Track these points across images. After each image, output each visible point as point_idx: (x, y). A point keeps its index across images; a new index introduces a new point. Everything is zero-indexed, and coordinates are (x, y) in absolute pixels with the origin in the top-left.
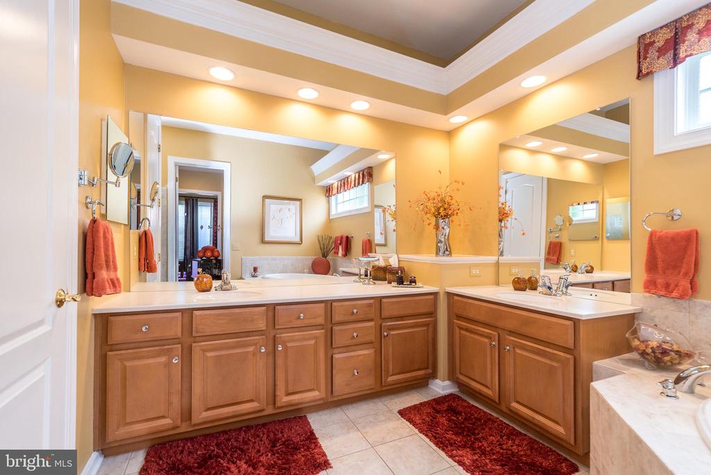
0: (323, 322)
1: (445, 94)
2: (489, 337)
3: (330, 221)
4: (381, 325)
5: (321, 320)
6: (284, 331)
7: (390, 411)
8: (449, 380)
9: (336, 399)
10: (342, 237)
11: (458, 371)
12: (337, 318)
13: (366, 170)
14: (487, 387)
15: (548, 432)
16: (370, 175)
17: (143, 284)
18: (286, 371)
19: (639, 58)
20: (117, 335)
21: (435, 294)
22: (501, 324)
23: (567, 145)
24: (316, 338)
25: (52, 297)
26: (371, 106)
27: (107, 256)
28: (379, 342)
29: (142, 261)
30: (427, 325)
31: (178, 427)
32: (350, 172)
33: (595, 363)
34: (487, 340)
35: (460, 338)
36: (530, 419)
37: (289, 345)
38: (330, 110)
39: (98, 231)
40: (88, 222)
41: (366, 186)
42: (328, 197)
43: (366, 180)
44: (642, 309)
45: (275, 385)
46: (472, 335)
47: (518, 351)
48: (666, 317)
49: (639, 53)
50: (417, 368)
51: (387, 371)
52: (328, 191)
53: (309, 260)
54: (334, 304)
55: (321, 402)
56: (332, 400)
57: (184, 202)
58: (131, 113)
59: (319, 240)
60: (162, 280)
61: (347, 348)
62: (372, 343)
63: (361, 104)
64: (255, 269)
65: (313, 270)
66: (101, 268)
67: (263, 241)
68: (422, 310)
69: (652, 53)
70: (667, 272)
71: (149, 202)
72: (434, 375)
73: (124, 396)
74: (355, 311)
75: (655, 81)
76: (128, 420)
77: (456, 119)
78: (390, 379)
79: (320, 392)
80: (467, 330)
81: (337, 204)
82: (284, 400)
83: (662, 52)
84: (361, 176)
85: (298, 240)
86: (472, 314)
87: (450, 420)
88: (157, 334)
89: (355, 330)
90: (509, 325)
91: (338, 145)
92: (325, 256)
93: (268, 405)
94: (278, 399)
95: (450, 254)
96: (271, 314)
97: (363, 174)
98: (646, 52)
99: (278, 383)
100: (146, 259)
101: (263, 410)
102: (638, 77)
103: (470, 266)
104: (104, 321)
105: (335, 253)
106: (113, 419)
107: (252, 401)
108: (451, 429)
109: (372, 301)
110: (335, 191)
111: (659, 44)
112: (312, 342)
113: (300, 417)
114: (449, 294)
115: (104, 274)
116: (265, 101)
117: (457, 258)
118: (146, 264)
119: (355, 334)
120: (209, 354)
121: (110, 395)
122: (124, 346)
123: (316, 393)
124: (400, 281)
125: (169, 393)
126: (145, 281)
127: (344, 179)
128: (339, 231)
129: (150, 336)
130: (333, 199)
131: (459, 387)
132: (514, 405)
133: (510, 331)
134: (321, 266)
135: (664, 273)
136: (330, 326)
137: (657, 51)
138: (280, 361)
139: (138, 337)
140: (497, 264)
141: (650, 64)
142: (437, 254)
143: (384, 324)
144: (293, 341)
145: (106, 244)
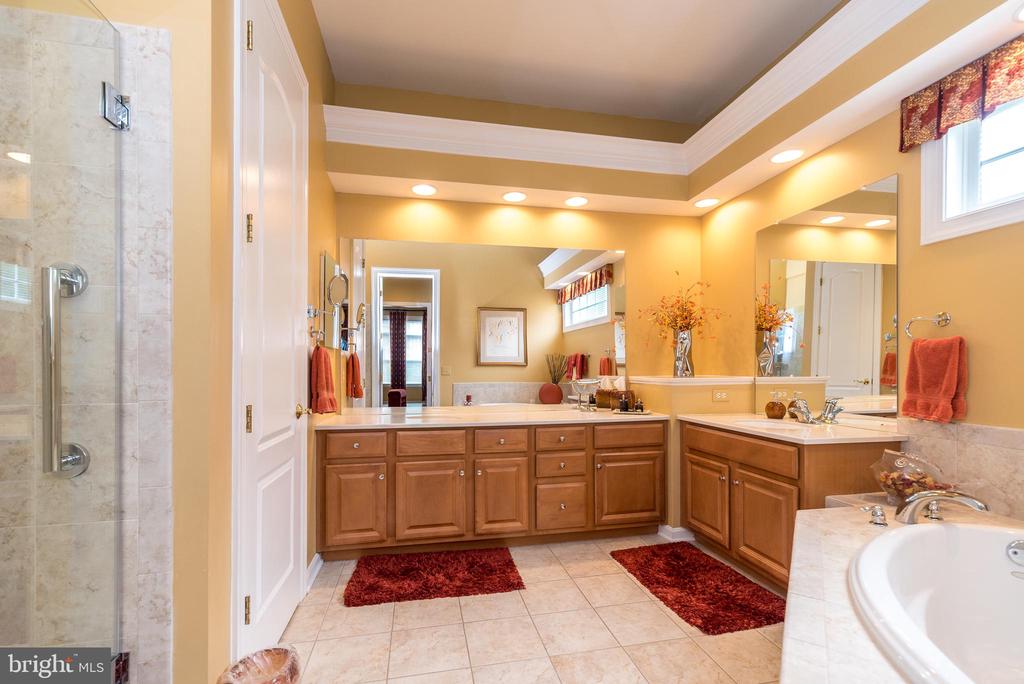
0: (525, 449)
1: (687, 174)
2: (720, 472)
3: (562, 335)
4: (594, 456)
5: (523, 447)
6: (484, 456)
7: (602, 552)
8: (682, 525)
9: (540, 533)
10: (576, 356)
11: (689, 515)
12: (541, 445)
13: (604, 269)
14: (718, 531)
15: (773, 576)
16: (610, 275)
17: (349, 409)
18: (486, 497)
19: (902, 127)
20: (335, 450)
21: (665, 422)
22: (730, 455)
23: (889, 217)
24: (518, 465)
25: (293, 411)
26: (589, 200)
27: (327, 378)
28: (591, 474)
29: (350, 385)
30: (652, 458)
31: (384, 541)
32: (585, 272)
33: (828, 497)
34: (718, 475)
35: (692, 474)
36: (756, 563)
37: (489, 471)
38: (542, 211)
39: (320, 357)
40: (313, 349)
41: (605, 289)
42: (561, 304)
43: (604, 282)
44: (908, 437)
45: (475, 511)
46: (704, 471)
47: (747, 485)
48: (934, 447)
49: (902, 120)
50: (638, 509)
51: (602, 511)
52: (559, 296)
53: (535, 387)
54: (538, 430)
55: (523, 535)
56: (537, 533)
57: (388, 317)
58: (341, 239)
59: (549, 363)
60: (367, 406)
61: (553, 478)
62: (583, 475)
63: (578, 200)
64: (469, 398)
65: (541, 399)
66: (323, 389)
67: (478, 363)
68: (648, 441)
69: (916, 121)
70: (928, 389)
71: (355, 325)
72: (662, 520)
73: (340, 506)
74: (562, 438)
75: (923, 154)
76: (343, 528)
77: (703, 203)
78: (605, 518)
79: (522, 523)
80: (698, 464)
81: (572, 313)
82: (483, 527)
83: (925, 119)
84: (598, 276)
85: (521, 360)
86: (703, 445)
87: (668, 564)
88: (366, 451)
89: (562, 459)
90: (738, 455)
91: (555, 249)
92: (555, 381)
93: (467, 531)
94: (478, 525)
95: (693, 375)
96: (470, 437)
97: (601, 274)
98: (909, 120)
99: (477, 509)
100: (353, 383)
101: (463, 535)
102: (901, 150)
103: (714, 389)
104: (323, 437)
105: (568, 377)
106: (331, 526)
107: (452, 524)
108: (665, 571)
109: (583, 428)
110: (568, 297)
111: (923, 109)
112: (514, 469)
113: (502, 549)
114: (682, 423)
115: (325, 395)
116: (467, 209)
117: (698, 380)
118: (354, 391)
119: (562, 464)
120: (411, 474)
121: (328, 503)
122: (339, 461)
123: (517, 525)
124: (625, 408)
125: (377, 508)
126: (352, 406)
127: (579, 281)
128: (573, 349)
129: (360, 454)
130: (566, 306)
131: (695, 536)
132: (743, 549)
133: (741, 464)
134: (551, 395)
135: (925, 392)
136: (534, 454)
137: (920, 119)
138: (480, 487)
139: (350, 453)
140: (754, 386)
141: (913, 134)
142: (675, 374)
143: (597, 455)
144: (492, 467)
145: (326, 369)
